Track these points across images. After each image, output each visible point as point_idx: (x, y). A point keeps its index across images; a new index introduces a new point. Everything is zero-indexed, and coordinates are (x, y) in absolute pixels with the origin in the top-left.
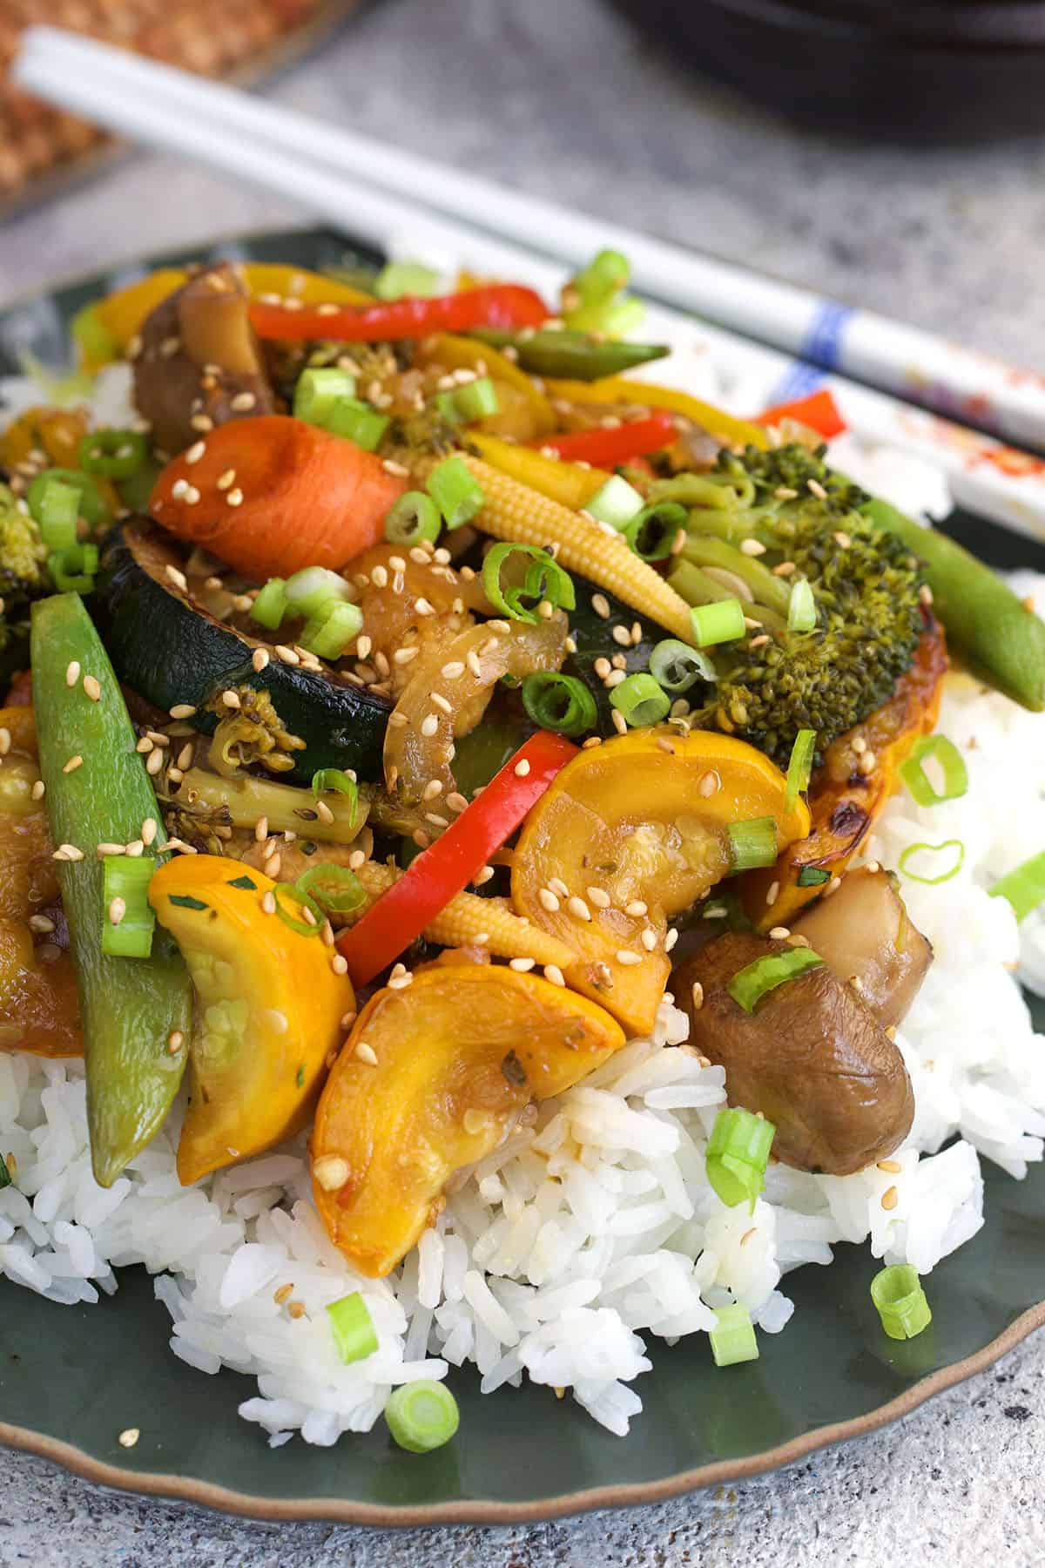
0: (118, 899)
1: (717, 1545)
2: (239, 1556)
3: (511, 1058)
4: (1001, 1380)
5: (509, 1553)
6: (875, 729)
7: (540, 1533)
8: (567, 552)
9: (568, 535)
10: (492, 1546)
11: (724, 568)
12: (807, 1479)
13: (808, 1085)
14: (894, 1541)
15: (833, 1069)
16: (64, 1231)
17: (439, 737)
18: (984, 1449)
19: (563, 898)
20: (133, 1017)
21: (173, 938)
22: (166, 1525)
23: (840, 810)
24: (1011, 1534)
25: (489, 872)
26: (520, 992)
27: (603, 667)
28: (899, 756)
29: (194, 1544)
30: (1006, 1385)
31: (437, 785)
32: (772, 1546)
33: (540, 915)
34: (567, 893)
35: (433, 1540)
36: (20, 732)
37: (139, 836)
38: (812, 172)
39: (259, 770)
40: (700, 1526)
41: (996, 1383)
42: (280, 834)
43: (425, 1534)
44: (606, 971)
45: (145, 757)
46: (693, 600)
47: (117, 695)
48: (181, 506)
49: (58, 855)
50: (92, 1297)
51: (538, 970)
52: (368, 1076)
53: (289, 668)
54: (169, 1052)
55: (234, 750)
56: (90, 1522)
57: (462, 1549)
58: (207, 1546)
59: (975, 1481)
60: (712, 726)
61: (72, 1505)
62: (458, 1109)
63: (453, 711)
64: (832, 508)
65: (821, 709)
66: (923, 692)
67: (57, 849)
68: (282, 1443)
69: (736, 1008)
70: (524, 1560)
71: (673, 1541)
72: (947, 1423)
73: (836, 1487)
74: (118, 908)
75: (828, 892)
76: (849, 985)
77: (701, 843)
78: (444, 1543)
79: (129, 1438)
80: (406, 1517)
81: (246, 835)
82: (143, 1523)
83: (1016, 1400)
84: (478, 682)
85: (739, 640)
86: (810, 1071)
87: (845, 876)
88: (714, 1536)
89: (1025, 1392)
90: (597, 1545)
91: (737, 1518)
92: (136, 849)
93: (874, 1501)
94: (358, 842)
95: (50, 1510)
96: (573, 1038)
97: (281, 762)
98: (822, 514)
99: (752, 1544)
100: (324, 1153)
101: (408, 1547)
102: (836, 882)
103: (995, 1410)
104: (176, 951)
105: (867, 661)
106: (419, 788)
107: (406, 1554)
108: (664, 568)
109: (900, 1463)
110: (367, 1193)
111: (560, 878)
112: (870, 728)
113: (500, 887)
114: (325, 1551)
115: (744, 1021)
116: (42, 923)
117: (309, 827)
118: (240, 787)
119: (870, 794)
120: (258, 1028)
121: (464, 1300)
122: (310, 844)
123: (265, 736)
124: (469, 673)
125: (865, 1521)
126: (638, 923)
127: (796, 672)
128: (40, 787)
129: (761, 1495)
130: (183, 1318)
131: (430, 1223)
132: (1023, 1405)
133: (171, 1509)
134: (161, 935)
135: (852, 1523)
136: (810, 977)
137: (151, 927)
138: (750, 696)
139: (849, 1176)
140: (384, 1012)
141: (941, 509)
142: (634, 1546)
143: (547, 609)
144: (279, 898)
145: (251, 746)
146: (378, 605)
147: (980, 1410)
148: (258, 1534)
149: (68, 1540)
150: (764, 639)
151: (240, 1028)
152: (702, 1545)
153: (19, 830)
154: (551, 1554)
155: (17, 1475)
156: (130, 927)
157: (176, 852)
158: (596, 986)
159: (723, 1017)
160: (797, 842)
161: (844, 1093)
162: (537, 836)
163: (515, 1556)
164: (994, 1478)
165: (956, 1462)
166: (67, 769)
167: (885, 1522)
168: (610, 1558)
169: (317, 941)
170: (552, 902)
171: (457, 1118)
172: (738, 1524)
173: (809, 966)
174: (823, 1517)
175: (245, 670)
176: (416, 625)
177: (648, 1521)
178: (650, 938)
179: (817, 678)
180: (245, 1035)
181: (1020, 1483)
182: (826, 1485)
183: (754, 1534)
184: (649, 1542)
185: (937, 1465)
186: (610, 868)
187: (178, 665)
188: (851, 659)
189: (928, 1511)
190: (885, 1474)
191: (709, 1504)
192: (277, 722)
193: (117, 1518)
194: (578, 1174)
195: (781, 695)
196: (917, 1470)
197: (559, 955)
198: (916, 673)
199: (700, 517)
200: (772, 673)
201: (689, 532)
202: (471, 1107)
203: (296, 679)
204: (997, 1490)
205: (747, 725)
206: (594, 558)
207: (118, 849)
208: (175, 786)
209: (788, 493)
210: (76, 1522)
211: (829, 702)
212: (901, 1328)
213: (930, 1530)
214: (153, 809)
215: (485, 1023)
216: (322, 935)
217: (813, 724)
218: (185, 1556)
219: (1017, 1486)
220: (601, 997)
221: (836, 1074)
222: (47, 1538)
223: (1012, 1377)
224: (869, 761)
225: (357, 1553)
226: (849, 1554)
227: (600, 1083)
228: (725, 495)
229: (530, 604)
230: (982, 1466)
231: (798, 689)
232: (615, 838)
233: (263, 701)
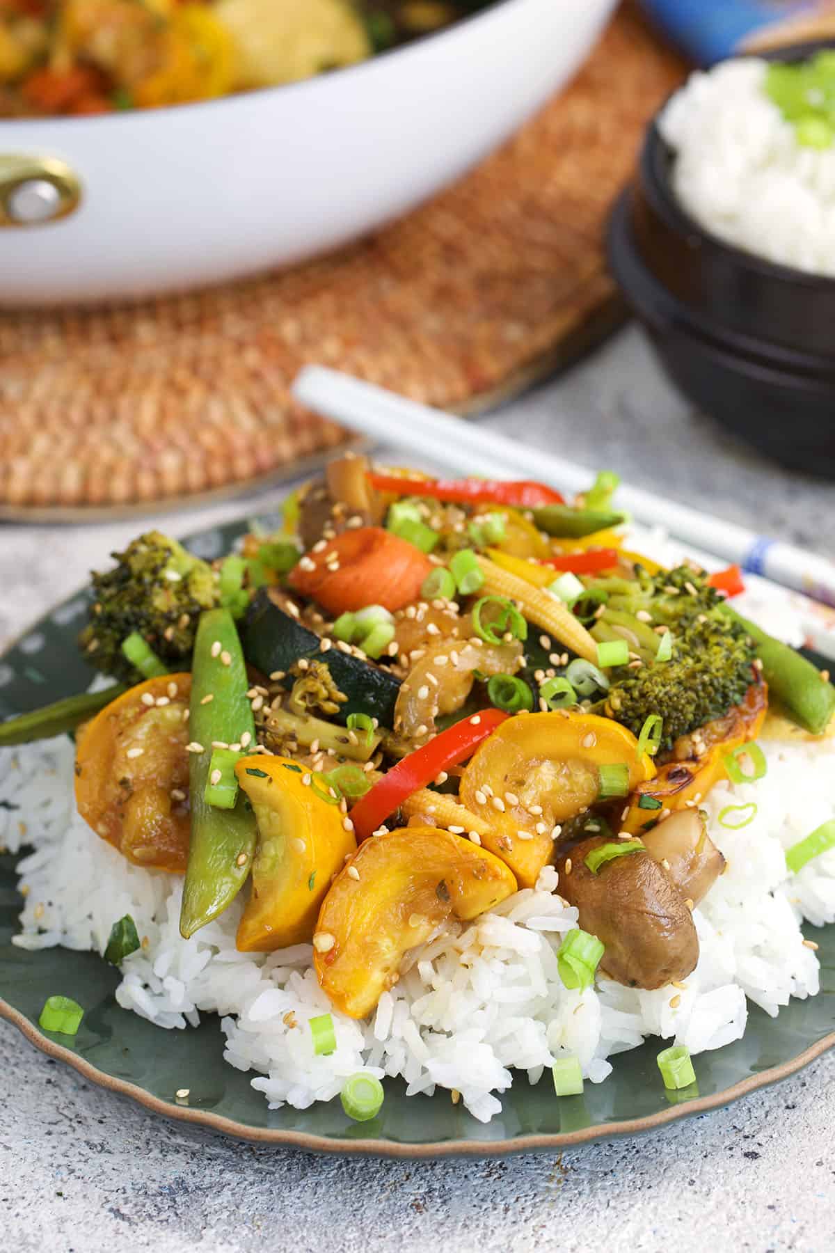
0: (217, 771)
1: (543, 1206)
2: (246, 1183)
3: (442, 884)
4: (746, 1137)
5: (412, 1198)
6: (708, 731)
7: (435, 1189)
8: (528, 609)
9: (530, 599)
10: (403, 1193)
11: (624, 626)
12: (609, 1177)
13: (625, 918)
14: (655, 1215)
15: (640, 908)
16: (170, 983)
17: (429, 701)
18: (726, 1172)
19: (489, 797)
20: (218, 844)
21: (247, 797)
22: (206, 1162)
23: (676, 770)
24: (731, 1218)
25: (444, 776)
26: (450, 842)
27: (539, 675)
28: (725, 752)
29: (221, 1174)
30: (749, 1140)
31: (423, 729)
32: (578, 1210)
33: (474, 806)
34: (492, 794)
35: (367, 1186)
36: (184, 686)
37: (239, 742)
38: (792, 494)
39: (318, 713)
40: (535, 1195)
41: (743, 1139)
42: (326, 751)
43: (364, 1183)
44: (509, 841)
45: (251, 700)
46: (598, 640)
47: (241, 666)
48: (304, 574)
49: (189, 748)
50: (182, 1025)
51: (465, 835)
52: (353, 887)
53: (343, 654)
54: (238, 866)
55: (303, 698)
56: (161, 1156)
57: (384, 1192)
58: (228, 1176)
59: (716, 1189)
60: (602, 713)
61: (152, 1145)
62: (407, 914)
63: (439, 686)
64: (700, 602)
65: (668, 706)
66: (746, 718)
67: (188, 743)
68: (277, 1108)
69: (588, 873)
70: (421, 1202)
71: (517, 1200)
72: (706, 1156)
73: (626, 1183)
74: (216, 776)
75: (662, 817)
76: (660, 865)
77: (582, 777)
78: (374, 1188)
79: (183, 1093)
80: (337, 1146)
81: (304, 750)
82: (192, 1159)
83: (754, 1148)
84: (456, 669)
85: (623, 665)
86: (627, 909)
87: (674, 810)
88: (543, 1201)
89: (759, 1144)
90: (469, 1198)
91: (559, 1193)
92: (236, 748)
93: (649, 1193)
94: (373, 757)
95: (138, 1148)
96: (478, 871)
97: (330, 707)
98: (693, 605)
99: (565, 1208)
100: (321, 930)
101: (351, 1189)
102: (667, 812)
103: (738, 1152)
104: (249, 806)
105: (703, 684)
106: (412, 729)
107: (349, 1192)
108: (589, 626)
109: (670, 1174)
110: (344, 957)
111: (489, 786)
112: (706, 730)
113: (452, 788)
114: (299, 1185)
115: (591, 879)
116: (179, 795)
117: (344, 748)
118: (305, 720)
119: (697, 766)
120: (290, 851)
121: (403, 1039)
122: (342, 758)
123: (321, 690)
124: (451, 664)
125: (640, 1202)
126: (535, 819)
127: (653, 681)
128: (187, 713)
129: (577, 1183)
130: (233, 1038)
131: (386, 987)
132: (756, 1151)
133: (211, 1155)
134: (241, 795)
135: (632, 1203)
136: (634, 857)
137: (235, 789)
138: (624, 694)
139: (655, 990)
140: (368, 851)
141: (798, 642)
142: (491, 1202)
143: (509, 637)
144: (314, 777)
145: (313, 695)
146: (405, 625)
147: (729, 1152)
148: (261, 1173)
149: (144, 1164)
150: (638, 663)
151: (281, 854)
152: (534, 1206)
153: (174, 740)
154: (439, 1201)
155: (122, 1128)
156: (221, 787)
157: (260, 753)
158: (502, 849)
159: (581, 878)
160: (644, 782)
161: (647, 925)
162: (479, 760)
163: (416, 1200)
164: (728, 1188)
165: (706, 1178)
166: (204, 701)
167: (652, 1204)
168: (475, 1206)
169: (335, 809)
170: (482, 799)
171: (406, 919)
172: (559, 1196)
173: (636, 849)
174: (613, 1198)
175: (315, 652)
176: (427, 639)
177: (504, 1189)
178: (541, 828)
179: (668, 688)
180: (283, 858)
181: (743, 1192)
182: (621, 1181)
183: (568, 1202)
184: (502, 1201)
185: (693, 1178)
186: (521, 783)
187: (279, 649)
188: (692, 681)
189: (682, 1201)
190: (659, 1179)
191: (544, 1184)
192: (332, 685)
193: (177, 1156)
194: (478, 963)
195: (643, 695)
196: (680, 1179)
197: (479, 827)
198: (744, 706)
199: (615, 600)
200: (641, 682)
201: (608, 607)
202: (414, 912)
203: (347, 660)
204: (728, 1194)
205: (622, 713)
206: (543, 612)
207: (224, 745)
208: (266, 718)
209: (675, 591)
210: (151, 1155)
211: (674, 702)
212: (673, 1081)
213: (680, 1212)
214: (252, 729)
215: (427, 860)
216: (339, 805)
217: (661, 713)
218: (213, 1179)
219: (740, 1195)
220: (504, 856)
221: (642, 912)
222: (133, 1162)
223: (754, 1136)
224: (701, 749)
225: (318, 1189)
226: (626, 1219)
227: (502, 912)
228: (634, 587)
229: (500, 635)
230: (722, 1181)
231: (653, 691)
232: (527, 766)
233: (323, 669)
